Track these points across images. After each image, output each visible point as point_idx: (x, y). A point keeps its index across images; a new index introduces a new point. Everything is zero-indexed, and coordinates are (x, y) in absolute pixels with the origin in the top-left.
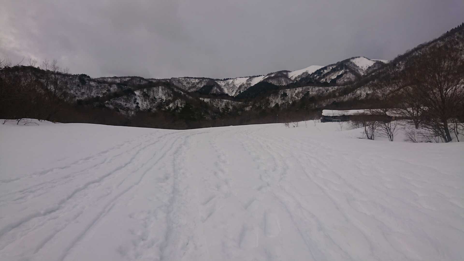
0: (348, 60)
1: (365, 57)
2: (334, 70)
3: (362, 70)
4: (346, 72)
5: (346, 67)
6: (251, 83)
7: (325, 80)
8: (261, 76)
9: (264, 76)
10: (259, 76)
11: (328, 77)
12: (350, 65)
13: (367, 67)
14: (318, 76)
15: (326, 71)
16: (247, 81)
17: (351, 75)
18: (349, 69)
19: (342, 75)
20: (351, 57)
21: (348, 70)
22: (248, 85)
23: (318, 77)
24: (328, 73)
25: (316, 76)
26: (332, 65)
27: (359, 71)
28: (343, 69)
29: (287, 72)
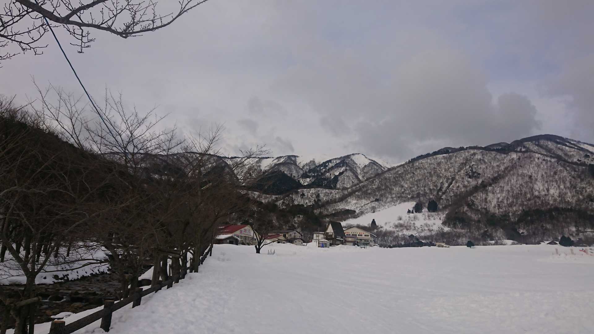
0: (348, 157)
1: (363, 155)
2: (337, 166)
3: (360, 167)
4: (346, 170)
5: (347, 165)
6: (261, 165)
7: (329, 174)
8: (270, 158)
9: (273, 159)
10: (268, 158)
11: (331, 172)
12: (350, 162)
13: (363, 165)
14: (324, 168)
15: (331, 165)
16: (257, 162)
17: (350, 173)
18: (349, 166)
19: (342, 173)
20: (351, 154)
21: (348, 168)
22: (258, 167)
23: (324, 170)
24: (332, 168)
25: (322, 168)
26: (335, 159)
27: (357, 168)
28: (344, 166)
29: (295, 156)
